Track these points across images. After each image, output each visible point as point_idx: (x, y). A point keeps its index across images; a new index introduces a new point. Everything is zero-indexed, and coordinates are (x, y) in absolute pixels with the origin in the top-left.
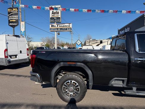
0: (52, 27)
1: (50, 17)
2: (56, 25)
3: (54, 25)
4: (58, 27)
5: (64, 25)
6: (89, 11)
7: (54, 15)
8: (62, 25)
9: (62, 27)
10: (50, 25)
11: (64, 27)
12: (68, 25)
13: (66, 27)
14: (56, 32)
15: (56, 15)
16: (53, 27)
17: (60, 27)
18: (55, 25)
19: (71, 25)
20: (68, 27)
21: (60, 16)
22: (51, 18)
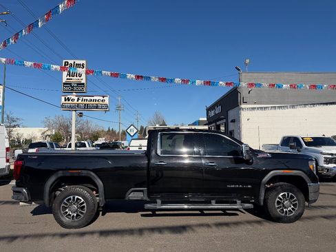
0: (65, 100)
1: (64, 82)
2: (76, 98)
3: (70, 97)
4: (80, 101)
5: (92, 98)
7: (71, 78)
8: (88, 98)
9: (88, 102)
10: (63, 98)
11: (92, 102)
12: (101, 98)
13: (97, 102)
14: (75, 111)
15: (75, 79)
16: (69, 100)
17: (83, 102)
18: (73, 96)
19: (107, 99)
20: (101, 102)
21: (83, 81)
22: (64, 84)
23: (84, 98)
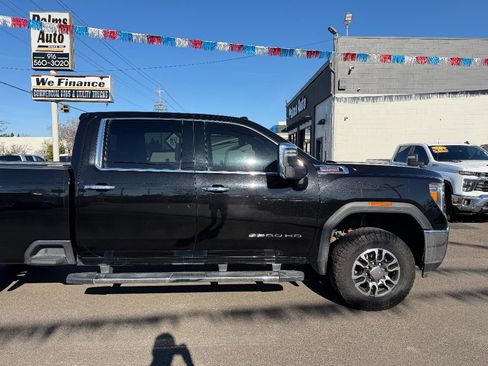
0: (38, 84)
1: (34, 51)
2: (56, 80)
3: (45, 77)
4: (63, 85)
5: (83, 80)
6: (152, 39)
7: (45, 44)
8: (77, 80)
9: (76, 87)
10: (34, 79)
11: (83, 87)
12: (98, 80)
13: (91, 87)
14: (57, 102)
15: (52, 47)
16: (44, 84)
17: (68, 87)
18: (51, 77)
19: (107, 81)
20: (98, 88)
22: (35, 54)
23: (70, 79)
